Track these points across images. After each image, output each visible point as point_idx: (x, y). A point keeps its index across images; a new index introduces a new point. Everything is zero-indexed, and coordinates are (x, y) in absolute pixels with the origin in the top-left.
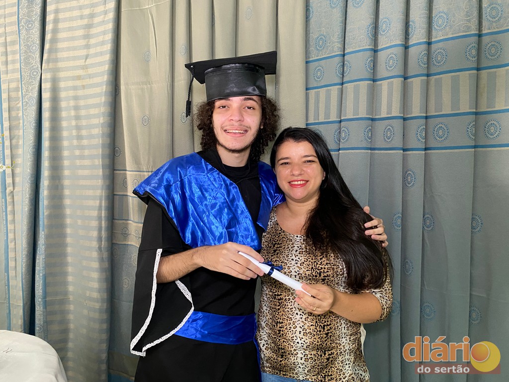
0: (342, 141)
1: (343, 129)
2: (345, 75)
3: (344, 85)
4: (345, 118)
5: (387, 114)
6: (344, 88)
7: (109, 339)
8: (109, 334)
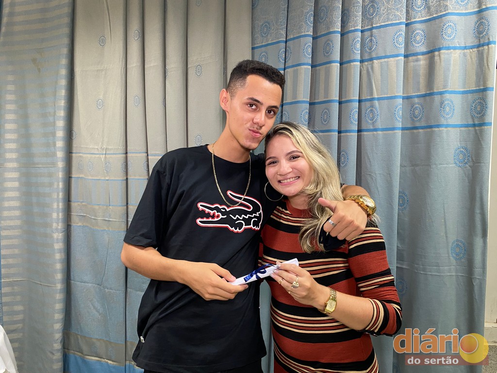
1: (284, 112)
2: (286, 60)
3: (286, 71)
4: (286, 102)
5: (324, 98)
6: (285, 73)
7: (64, 319)
8: (64, 314)
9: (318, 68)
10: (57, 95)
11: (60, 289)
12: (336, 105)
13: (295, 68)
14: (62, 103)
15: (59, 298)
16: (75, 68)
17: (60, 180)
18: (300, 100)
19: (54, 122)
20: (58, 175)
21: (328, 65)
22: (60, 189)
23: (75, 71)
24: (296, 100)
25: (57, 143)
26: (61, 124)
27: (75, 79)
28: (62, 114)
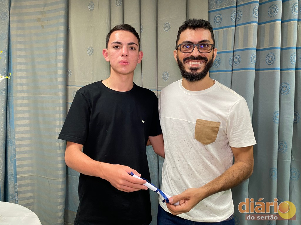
0: (236, 64)
1: (236, 56)
2: (237, 20)
3: (236, 27)
4: (238, 49)
5: (269, 46)
6: (236, 29)
7: (65, 202)
8: (65, 198)
9: (263, 25)
10: (58, 44)
11: (62, 182)
12: (279, 51)
13: (246, 25)
14: (61, 50)
15: (62, 188)
16: (69, 26)
17: (61, 105)
18: (251, 47)
19: (56, 64)
20: (60, 101)
21: (273, 23)
22: (61, 111)
23: (70, 27)
24: (247, 48)
25: (59, 78)
26: (61, 65)
27: (70, 33)
28: (61, 58)
